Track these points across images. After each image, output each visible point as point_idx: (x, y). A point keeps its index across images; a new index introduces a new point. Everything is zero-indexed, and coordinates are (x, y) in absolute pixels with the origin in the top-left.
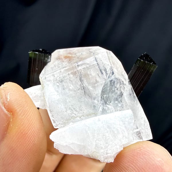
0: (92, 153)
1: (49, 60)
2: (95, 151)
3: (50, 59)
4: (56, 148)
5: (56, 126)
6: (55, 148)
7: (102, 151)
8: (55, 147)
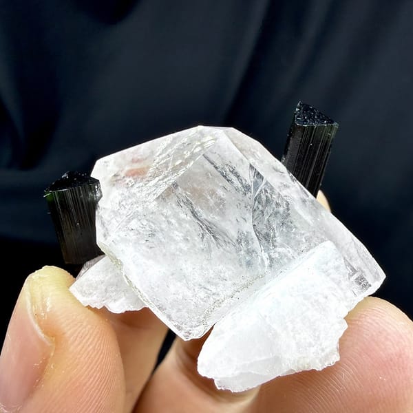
0: (296, 364)
1: (98, 195)
2: (300, 358)
3: (101, 192)
4: (223, 389)
5: (187, 334)
6: (221, 390)
7: (313, 350)
8: (219, 388)
